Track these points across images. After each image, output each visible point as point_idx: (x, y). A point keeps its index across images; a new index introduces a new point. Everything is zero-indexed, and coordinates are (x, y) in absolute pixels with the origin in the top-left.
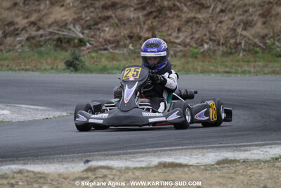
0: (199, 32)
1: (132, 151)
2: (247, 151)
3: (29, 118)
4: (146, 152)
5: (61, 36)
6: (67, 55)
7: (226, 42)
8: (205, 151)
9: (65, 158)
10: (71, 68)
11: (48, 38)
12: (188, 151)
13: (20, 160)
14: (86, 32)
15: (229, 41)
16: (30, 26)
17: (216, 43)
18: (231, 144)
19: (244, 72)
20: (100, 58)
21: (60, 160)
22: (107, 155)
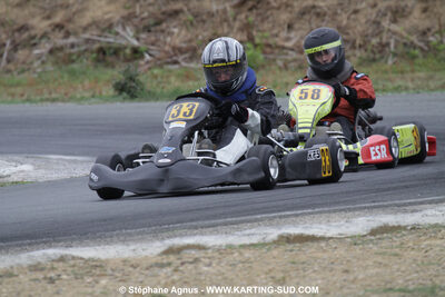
1: (234, 219)
2: (413, 211)
3: (64, 175)
4: (256, 220)
5: (104, 45)
6: (117, 73)
7: (365, 43)
8: (349, 214)
9: (130, 235)
10: (125, 94)
11: (83, 48)
12: (324, 215)
13: (60, 241)
14: (143, 36)
15: (369, 41)
16: (53, 30)
17: (349, 46)
18: (390, 203)
19: (397, 89)
20: (168, 77)
21: (122, 238)
22: (196, 228)
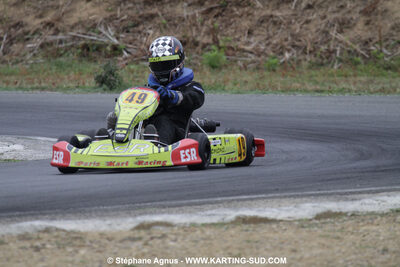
0: (276, 36)
1: (197, 201)
2: (356, 200)
4: (217, 202)
5: (88, 42)
6: (98, 67)
7: (315, 50)
8: (298, 200)
9: (106, 211)
10: (105, 86)
11: (69, 44)
12: (276, 200)
13: (45, 214)
14: (122, 35)
15: (318, 48)
16: (44, 27)
17: (300, 51)
18: (333, 191)
19: (342, 91)
20: (143, 72)
21: (99, 213)
22: (164, 207)
